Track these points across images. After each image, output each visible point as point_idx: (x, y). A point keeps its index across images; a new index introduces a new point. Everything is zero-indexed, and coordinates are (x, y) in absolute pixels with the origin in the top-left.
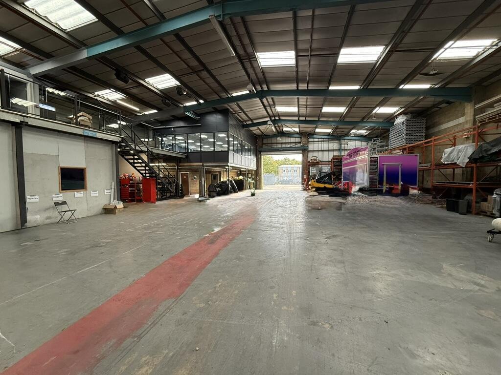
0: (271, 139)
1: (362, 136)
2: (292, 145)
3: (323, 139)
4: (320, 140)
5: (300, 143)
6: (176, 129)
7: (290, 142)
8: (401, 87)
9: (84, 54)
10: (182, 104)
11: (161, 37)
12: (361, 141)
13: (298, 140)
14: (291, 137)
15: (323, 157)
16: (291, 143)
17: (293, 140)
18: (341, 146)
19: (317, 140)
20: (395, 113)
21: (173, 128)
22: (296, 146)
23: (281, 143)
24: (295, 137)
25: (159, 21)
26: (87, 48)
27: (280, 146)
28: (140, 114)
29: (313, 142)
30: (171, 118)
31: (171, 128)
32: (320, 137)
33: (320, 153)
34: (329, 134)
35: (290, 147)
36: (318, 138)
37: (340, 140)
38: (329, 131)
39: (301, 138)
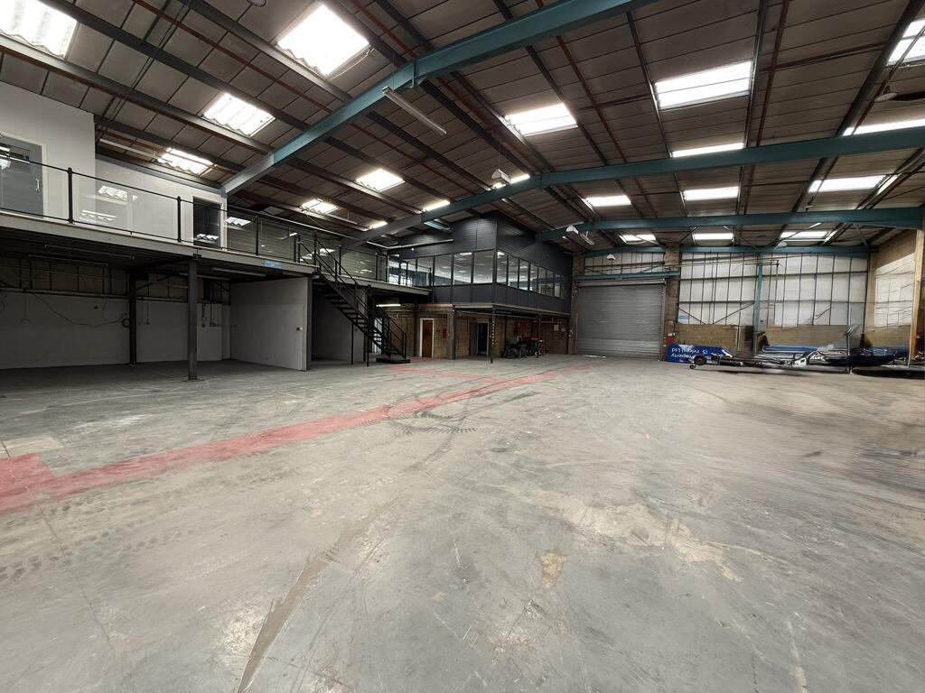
0: (601, 257)
1: (819, 243)
2: (643, 269)
3: (718, 253)
4: (708, 256)
5: (663, 263)
6: (419, 249)
7: (639, 262)
8: (848, 132)
9: (271, 161)
10: (420, 210)
11: (352, 122)
12: (818, 254)
13: (658, 258)
14: (642, 253)
15: (714, 293)
16: (642, 264)
17: (647, 258)
18: (761, 269)
19: (702, 256)
20: (877, 188)
21: (414, 247)
22: (655, 270)
23: (622, 265)
24: (653, 253)
25: (342, 104)
26: (274, 153)
27: (619, 272)
28: (366, 230)
29: (693, 260)
30: (410, 232)
31: (412, 247)
32: (708, 249)
33: (708, 286)
34: (730, 244)
35: (641, 273)
36: (705, 253)
37: (758, 255)
38: (729, 236)
39: (664, 254)
